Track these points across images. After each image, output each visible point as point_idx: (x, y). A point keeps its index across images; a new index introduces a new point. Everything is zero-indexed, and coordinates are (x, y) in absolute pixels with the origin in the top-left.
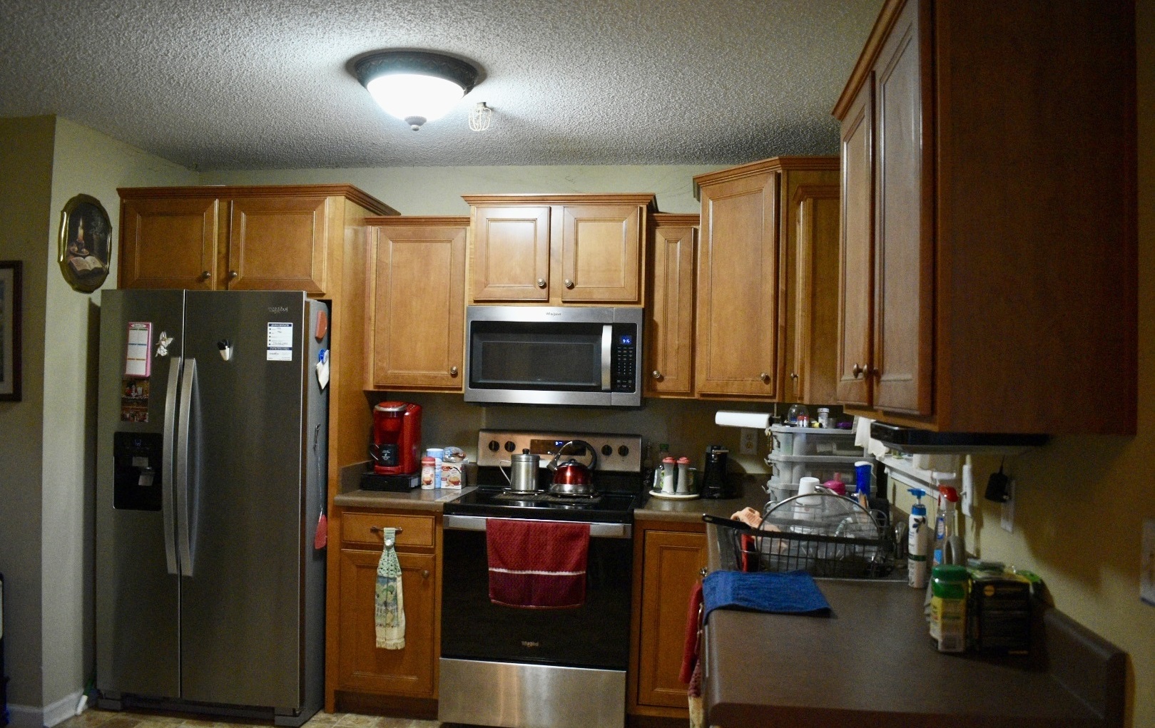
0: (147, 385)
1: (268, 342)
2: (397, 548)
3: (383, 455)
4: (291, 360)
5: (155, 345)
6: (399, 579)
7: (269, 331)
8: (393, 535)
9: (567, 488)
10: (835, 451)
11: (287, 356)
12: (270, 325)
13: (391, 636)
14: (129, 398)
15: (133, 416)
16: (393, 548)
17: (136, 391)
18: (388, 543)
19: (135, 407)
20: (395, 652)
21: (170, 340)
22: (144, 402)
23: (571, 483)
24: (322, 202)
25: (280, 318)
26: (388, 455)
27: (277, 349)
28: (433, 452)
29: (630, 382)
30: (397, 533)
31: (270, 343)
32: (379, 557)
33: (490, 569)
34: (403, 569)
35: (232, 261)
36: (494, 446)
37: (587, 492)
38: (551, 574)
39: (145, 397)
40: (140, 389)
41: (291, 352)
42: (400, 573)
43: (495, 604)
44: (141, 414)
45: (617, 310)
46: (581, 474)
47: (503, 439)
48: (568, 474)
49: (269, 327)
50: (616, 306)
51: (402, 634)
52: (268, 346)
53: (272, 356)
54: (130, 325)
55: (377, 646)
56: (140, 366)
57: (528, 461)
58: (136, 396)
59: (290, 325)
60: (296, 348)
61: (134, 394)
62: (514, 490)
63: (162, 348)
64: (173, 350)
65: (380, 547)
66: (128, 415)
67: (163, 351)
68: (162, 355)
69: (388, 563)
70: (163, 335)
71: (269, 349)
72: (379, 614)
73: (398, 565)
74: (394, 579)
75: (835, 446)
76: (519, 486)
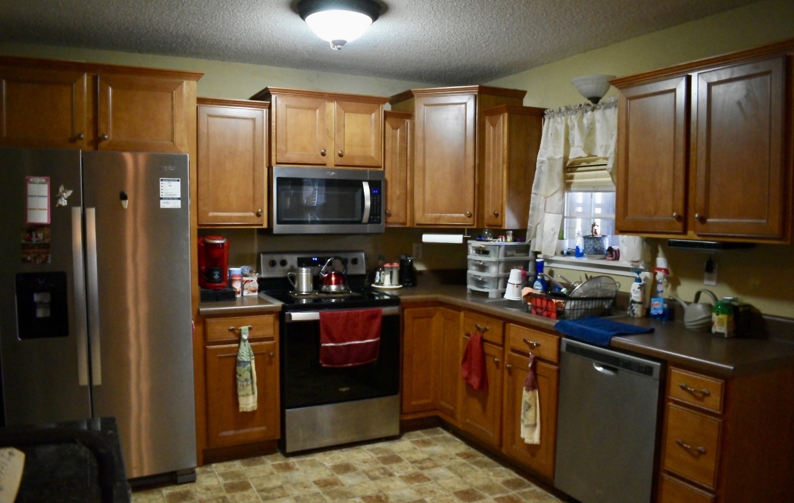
0: (47, 231)
1: (161, 194)
2: (250, 340)
3: (215, 275)
4: (180, 207)
5: (54, 197)
6: (253, 362)
7: (161, 185)
8: (247, 331)
9: (333, 288)
10: (515, 254)
11: (177, 204)
12: (162, 180)
13: (249, 402)
14: (29, 243)
15: (35, 259)
16: (247, 341)
17: (37, 237)
18: (245, 337)
19: (36, 250)
20: (253, 413)
21: (70, 193)
22: (47, 246)
23: (336, 284)
24: (181, 84)
25: (171, 175)
26: (218, 275)
27: (169, 199)
28: (234, 271)
29: (378, 217)
30: (250, 329)
31: (162, 195)
32: (239, 347)
33: (323, 345)
34: (255, 355)
35: (102, 126)
36: (273, 264)
37: (346, 289)
38: (362, 342)
39: (47, 241)
40: (40, 235)
41: (180, 201)
42: (253, 357)
43: (325, 368)
44: (43, 256)
45: (371, 172)
46: (341, 278)
47: (278, 258)
48: (333, 279)
49: (161, 182)
50: (369, 169)
51: (256, 399)
52: (161, 196)
53: (163, 204)
54: (28, 180)
55: (241, 410)
56: (41, 214)
57: (307, 272)
58: (37, 241)
59: (178, 181)
60: (183, 198)
61: (34, 240)
62: (299, 292)
63: (63, 199)
64: (72, 201)
65: (239, 340)
66: (29, 258)
67: (63, 202)
68: (63, 205)
69: (245, 352)
70: (61, 189)
71: (162, 199)
72: (242, 388)
73: (251, 352)
74: (250, 362)
75: (515, 252)
76: (302, 289)
